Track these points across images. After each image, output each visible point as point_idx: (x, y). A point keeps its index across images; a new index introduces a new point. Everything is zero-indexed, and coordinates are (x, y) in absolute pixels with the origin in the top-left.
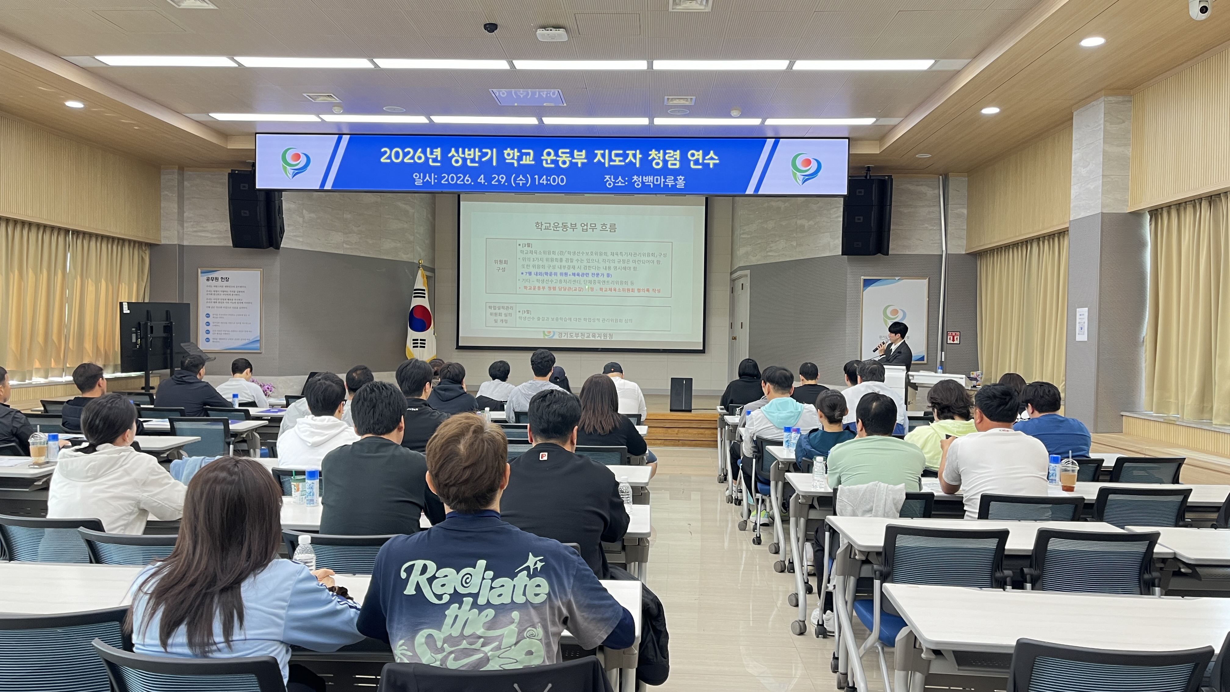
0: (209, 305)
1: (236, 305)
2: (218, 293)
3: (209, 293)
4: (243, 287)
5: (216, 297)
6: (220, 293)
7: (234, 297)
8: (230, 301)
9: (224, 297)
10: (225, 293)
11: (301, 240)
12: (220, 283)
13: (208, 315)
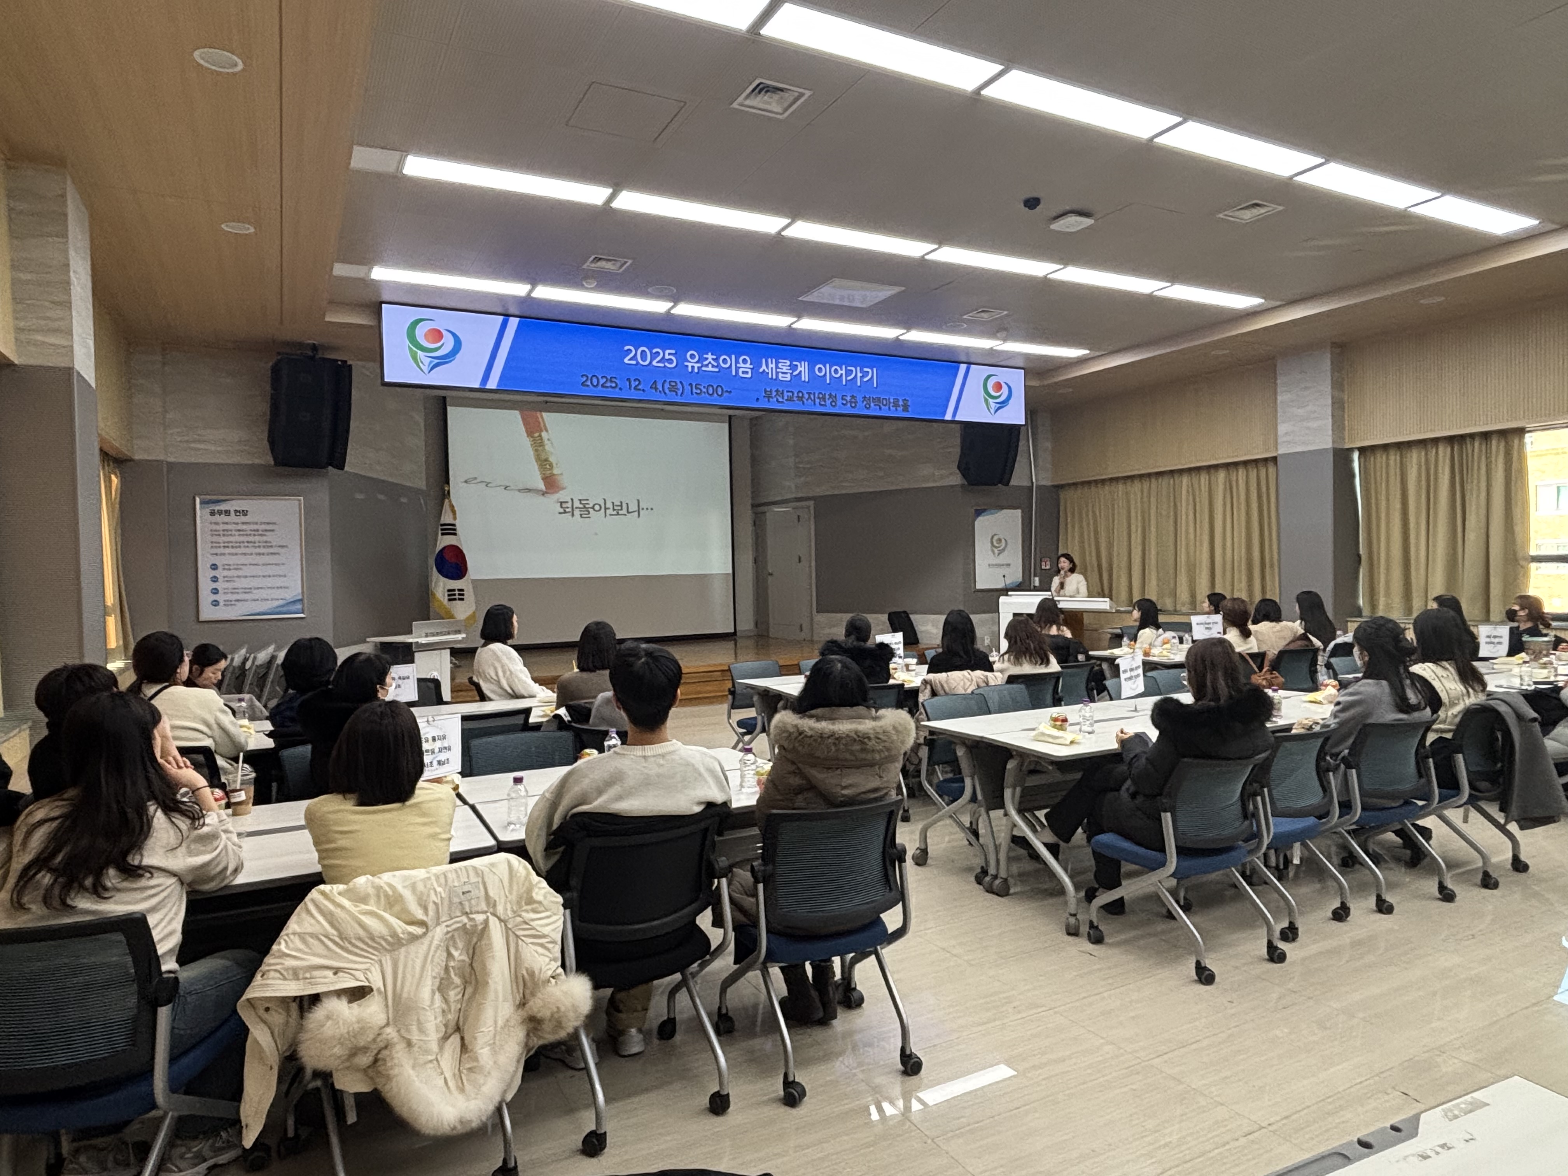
0: (215, 551)
1: (262, 550)
2: (230, 533)
3: (214, 533)
4: (273, 524)
5: (227, 539)
6: (234, 532)
7: (257, 538)
8: (250, 545)
9: (242, 539)
10: (241, 533)
12: (233, 518)
13: (214, 567)
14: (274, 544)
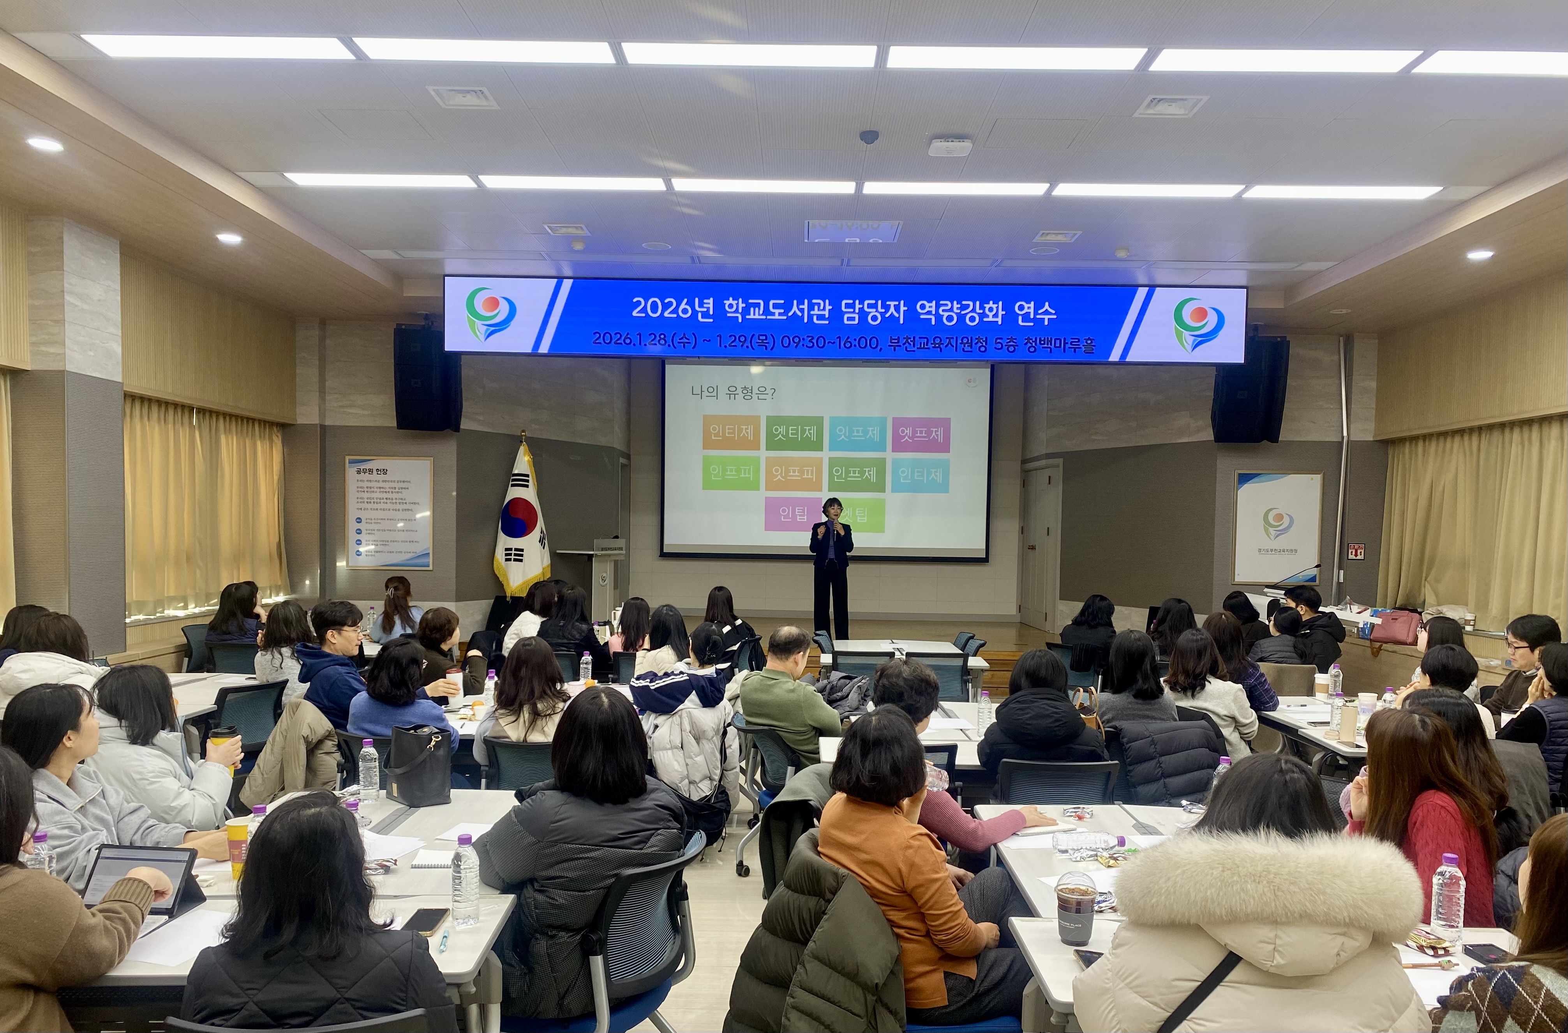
0: (360, 505)
2: (372, 490)
3: (360, 489)
4: (407, 482)
5: (369, 495)
6: (376, 490)
7: (394, 496)
8: (388, 501)
10: (382, 490)
11: (481, 418)
12: (375, 476)
13: (359, 520)
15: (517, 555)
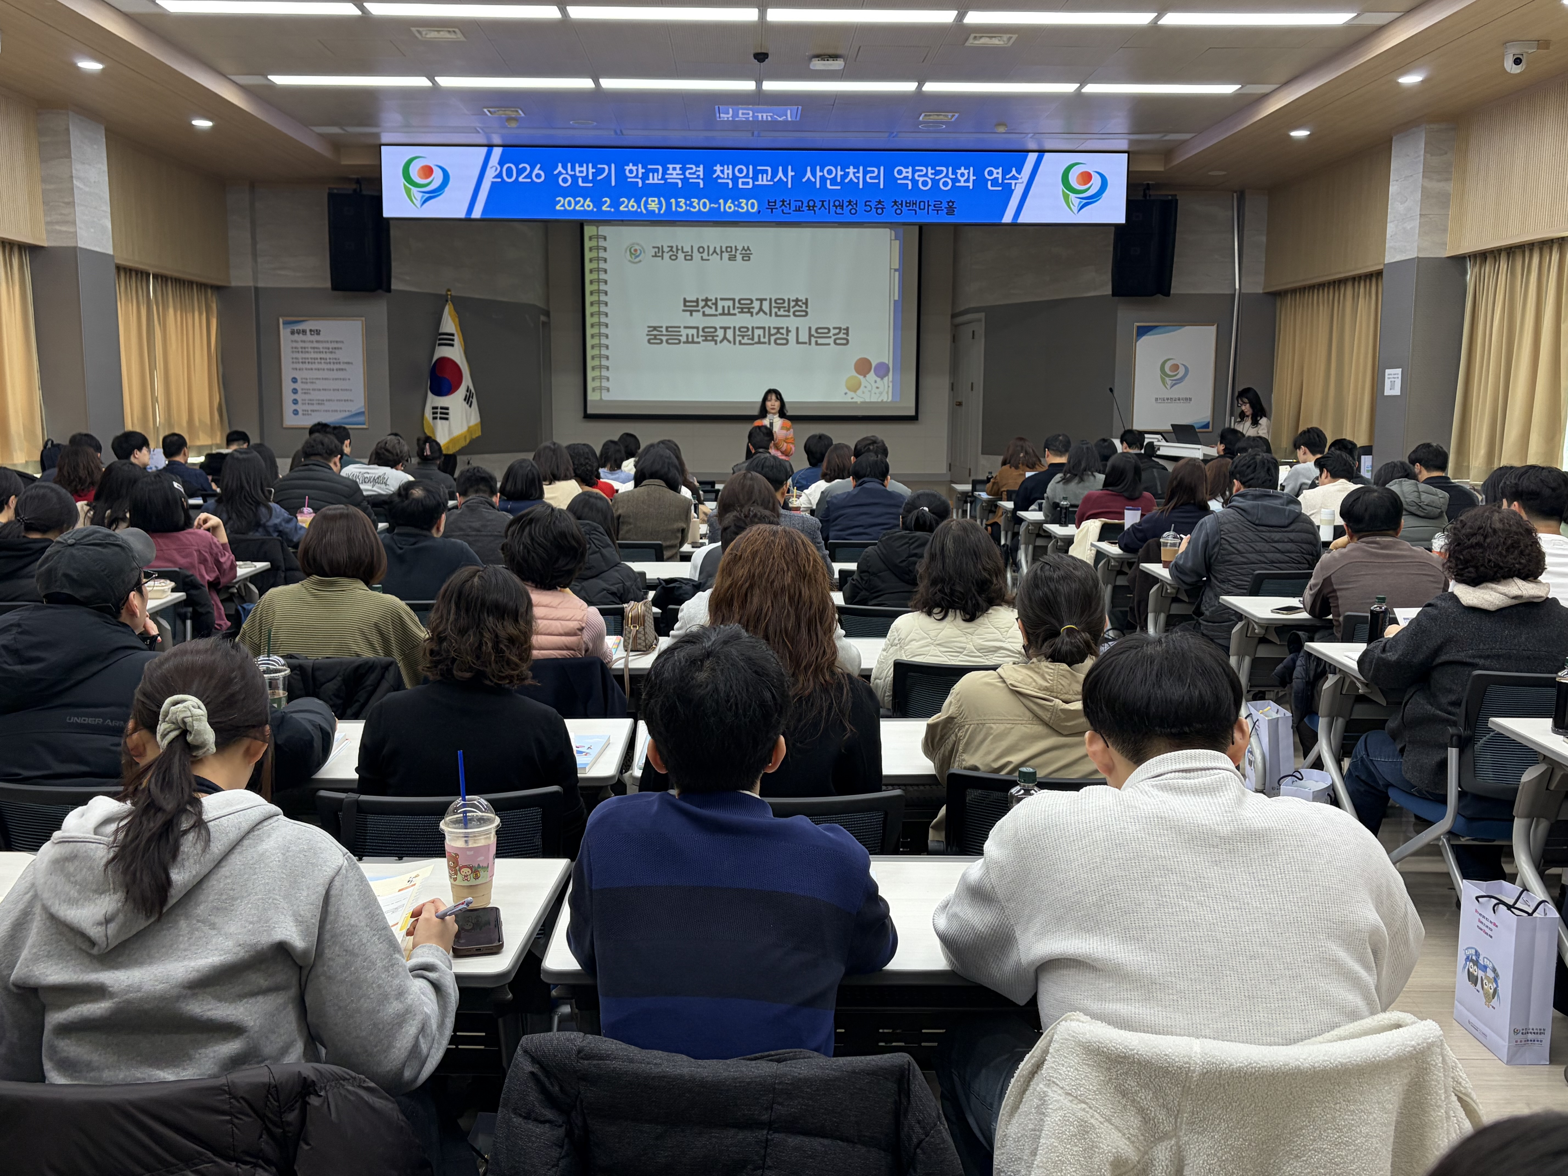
0: (295, 366)
1: (332, 366)
2: (307, 350)
3: (294, 350)
4: (340, 342)
5: (304, 356)
6: (310, 350)
7: (328, 356)
8: (322, 361)
9: (316, 356)
10: (315, 350)
11: (409, 278)
12: (308, 337)
13: (294, 380)
14: (341, 360)
15: (443, 414)
